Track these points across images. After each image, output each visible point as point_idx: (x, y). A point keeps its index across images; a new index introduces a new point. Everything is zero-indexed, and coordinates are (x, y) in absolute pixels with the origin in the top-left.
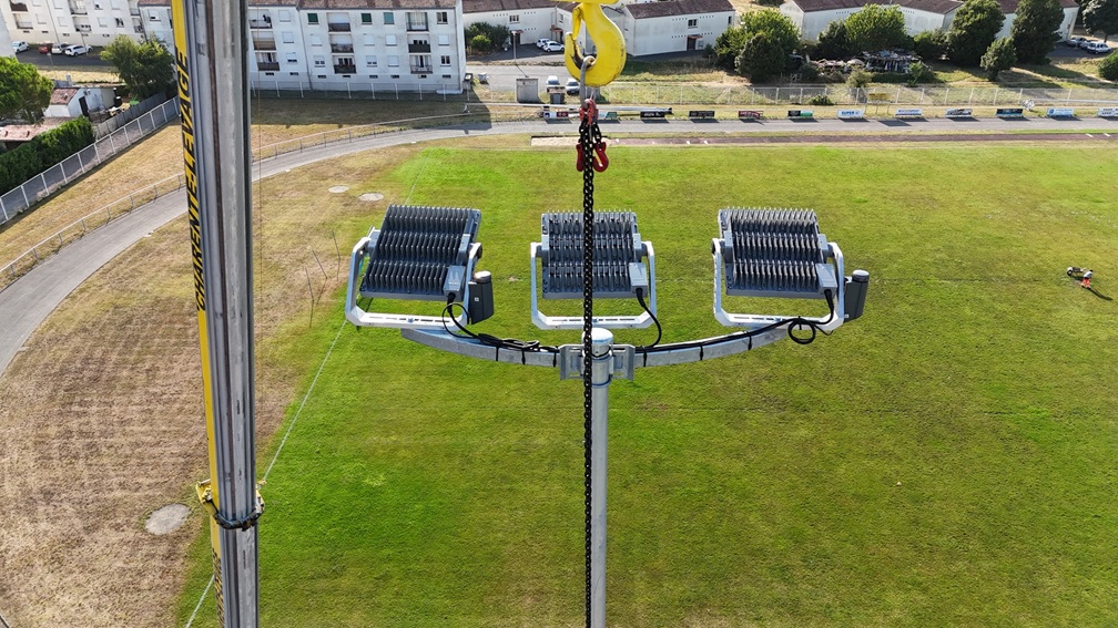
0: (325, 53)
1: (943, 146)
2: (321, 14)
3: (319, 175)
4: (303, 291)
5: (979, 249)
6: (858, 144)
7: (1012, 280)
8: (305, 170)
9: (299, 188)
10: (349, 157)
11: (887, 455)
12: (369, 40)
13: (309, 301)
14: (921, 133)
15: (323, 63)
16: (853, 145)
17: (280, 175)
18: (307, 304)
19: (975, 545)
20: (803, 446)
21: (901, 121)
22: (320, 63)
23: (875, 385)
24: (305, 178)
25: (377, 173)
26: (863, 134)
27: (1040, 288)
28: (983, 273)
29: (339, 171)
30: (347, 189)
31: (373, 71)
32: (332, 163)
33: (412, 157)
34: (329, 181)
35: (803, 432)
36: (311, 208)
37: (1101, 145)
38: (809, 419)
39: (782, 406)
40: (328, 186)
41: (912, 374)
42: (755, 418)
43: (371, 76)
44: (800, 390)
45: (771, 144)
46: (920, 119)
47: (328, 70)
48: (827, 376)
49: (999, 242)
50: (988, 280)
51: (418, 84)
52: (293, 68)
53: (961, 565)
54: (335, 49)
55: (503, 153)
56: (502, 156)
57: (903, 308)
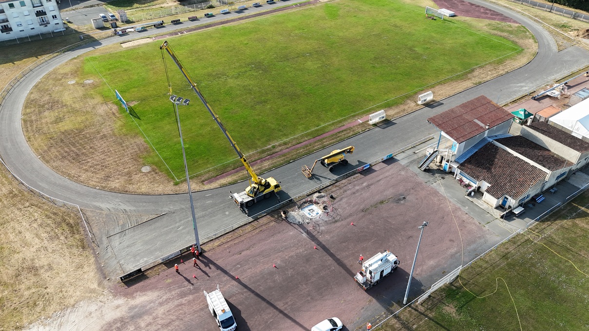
1: (258, 18)
3: (55, 79)
5: (283, 51)
6: (233, 23)
7: (293, 58)
9: (55, 86)
10: (57, 69)
11: (287, 105)
12: (15, 15)
14: (249, 15)
16: (232, 24)
19: (308, 115)
20: (270, 109)
21: (241, 11)
23: (277, 92)
24: (52, 82)
26: (232, 18)
27: (300, 59)
28: (286, 58)
29: (61, 75)
30: (75, 81)
31: (21, 28)
32: (54, 73)
34: (63, 80)
35: (269, 106)
37: (298, 9)
38: (268, 103)
39: (261, 103)
40: (65, 82)
41: (283, 87)
42: (257, 107)
43: (20, 31)
44: (263, 98)
45: (207, 29)
46: (246, 9)
48: (267, 93)
49: (286, 48)
50: (288, 59)
51: (44, 29)
53: (308, 118)
56: (118, 54)
57: (274, 72)
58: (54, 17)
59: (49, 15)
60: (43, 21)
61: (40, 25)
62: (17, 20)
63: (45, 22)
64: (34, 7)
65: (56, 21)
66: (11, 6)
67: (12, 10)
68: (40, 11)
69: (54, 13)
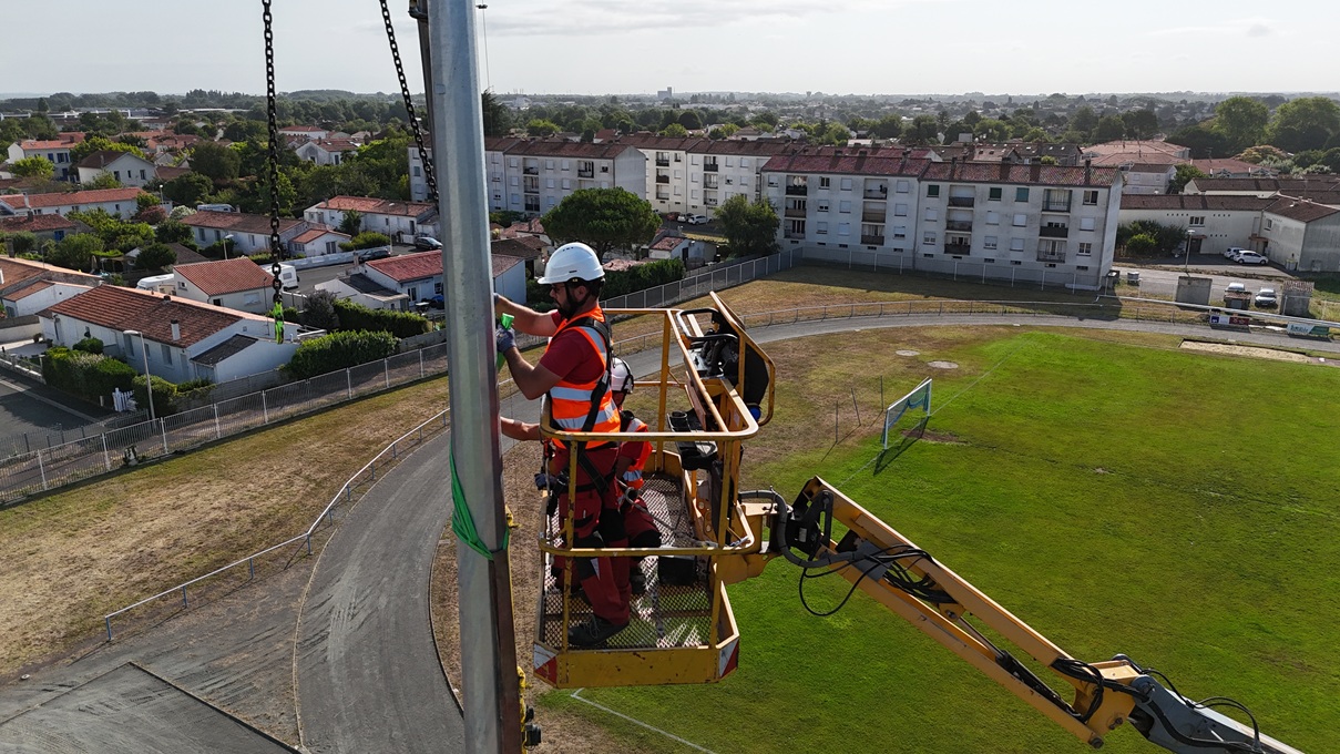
0: (939, 230)
2: (944, 186)
3: (891, 338)
4: (829, 432)
8: (876, 332)
9: (863, 346)
10: (931, 328)
12: (993, 218)
13: (832, 441)
15: (933, 240)
17: (847, 333)
18: (828, 444)
22: (929, 241)
24: (874, 339)
25: (959, 346)
29: (915, 338)
30: (917, 353)
31: (990, 254)
32: (909, 330)
33: (1009, 337)
34: (901, 344)
36: (869, 364)
40: (897, 349)
43: (986, 260)
47: (937, 250)
51: (1043, 273)
52: (899, 244)
54: (951, 225)
55: (1134, 349)
56: (1132, 352)
58: (1085, 248)
59: (1074, 239)
60: (1053, 254)
61: (1038, 260)
62: (992, 231)
63: (1056, 258)
64: (1046, 209)
65: (1083, 261)
66: (996, 194)
67: (994, 205)
68: (1057, 225)
69: (1086, 238)
